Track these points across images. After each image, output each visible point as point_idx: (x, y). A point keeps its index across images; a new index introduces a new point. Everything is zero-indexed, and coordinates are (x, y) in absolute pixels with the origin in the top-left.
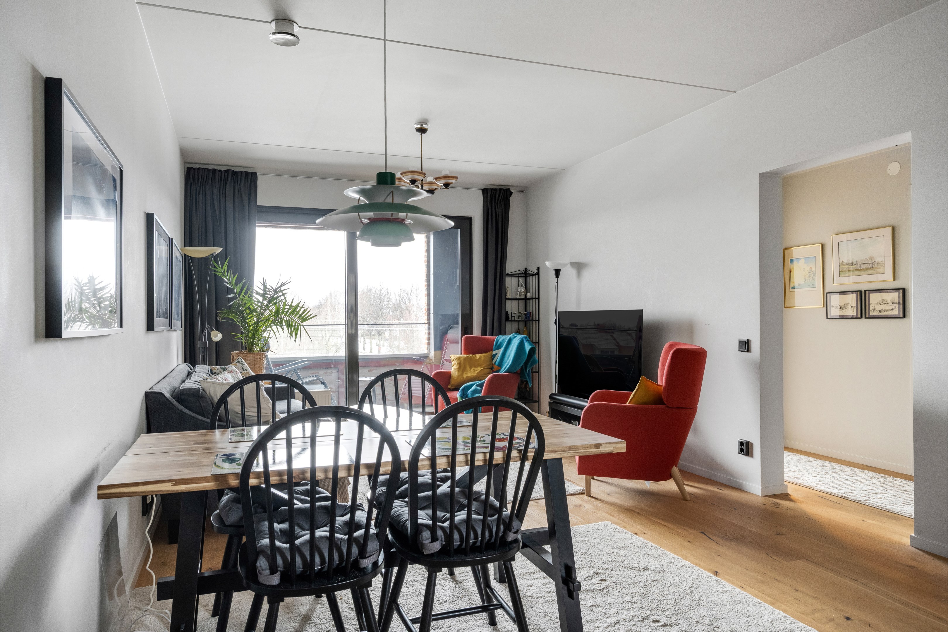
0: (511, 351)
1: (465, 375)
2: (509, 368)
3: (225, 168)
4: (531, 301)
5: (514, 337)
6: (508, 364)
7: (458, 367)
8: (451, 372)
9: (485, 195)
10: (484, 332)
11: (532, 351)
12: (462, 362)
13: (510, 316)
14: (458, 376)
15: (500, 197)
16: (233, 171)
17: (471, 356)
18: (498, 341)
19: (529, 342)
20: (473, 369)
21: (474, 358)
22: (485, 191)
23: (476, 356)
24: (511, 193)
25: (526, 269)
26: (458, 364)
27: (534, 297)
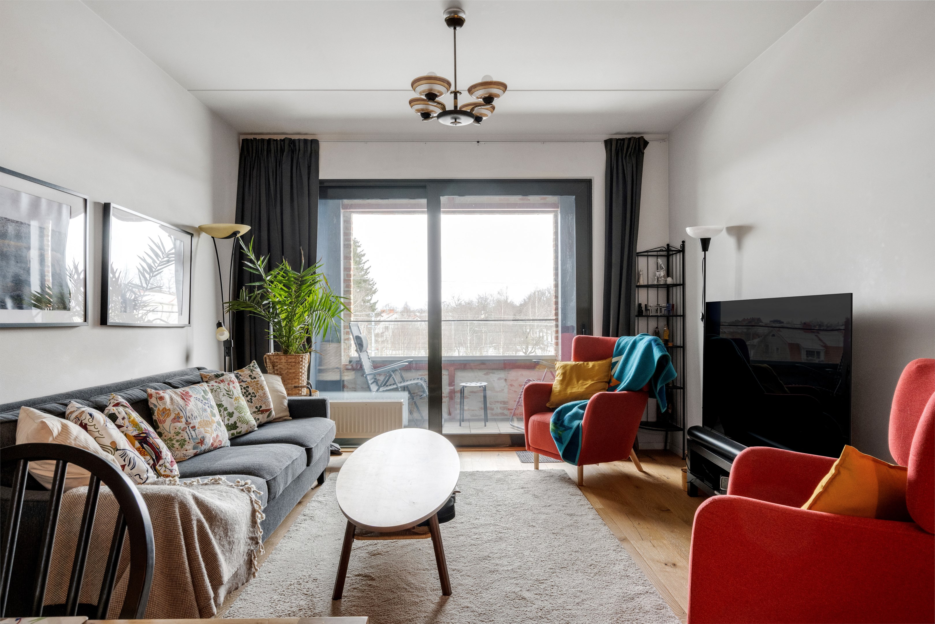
0: (635, 359)
1: (569, 391)
2: (628, 384)
3: (283, 137)
4: (674, 288)
5: (641, 340)
6: (629, 378)
7: (561, 378)
8: (552, 385)
9: (609, 148)
10: (606, 332)
11: (663, 360)
12: (568, 372)
13: (644, 309)
14: (560, 392)
15: (630, 149)
16: (291, 139)
17: (581, 364)
18: (620, 344)
19: (659, 348)
20: (580, 382)
21: (585, 366)
22: (608, 143)
23: (588, 364)
24: (646, 143)
25: (668, 245)
26: (562, 374)
27: (678, 282)
